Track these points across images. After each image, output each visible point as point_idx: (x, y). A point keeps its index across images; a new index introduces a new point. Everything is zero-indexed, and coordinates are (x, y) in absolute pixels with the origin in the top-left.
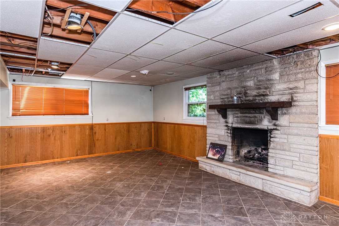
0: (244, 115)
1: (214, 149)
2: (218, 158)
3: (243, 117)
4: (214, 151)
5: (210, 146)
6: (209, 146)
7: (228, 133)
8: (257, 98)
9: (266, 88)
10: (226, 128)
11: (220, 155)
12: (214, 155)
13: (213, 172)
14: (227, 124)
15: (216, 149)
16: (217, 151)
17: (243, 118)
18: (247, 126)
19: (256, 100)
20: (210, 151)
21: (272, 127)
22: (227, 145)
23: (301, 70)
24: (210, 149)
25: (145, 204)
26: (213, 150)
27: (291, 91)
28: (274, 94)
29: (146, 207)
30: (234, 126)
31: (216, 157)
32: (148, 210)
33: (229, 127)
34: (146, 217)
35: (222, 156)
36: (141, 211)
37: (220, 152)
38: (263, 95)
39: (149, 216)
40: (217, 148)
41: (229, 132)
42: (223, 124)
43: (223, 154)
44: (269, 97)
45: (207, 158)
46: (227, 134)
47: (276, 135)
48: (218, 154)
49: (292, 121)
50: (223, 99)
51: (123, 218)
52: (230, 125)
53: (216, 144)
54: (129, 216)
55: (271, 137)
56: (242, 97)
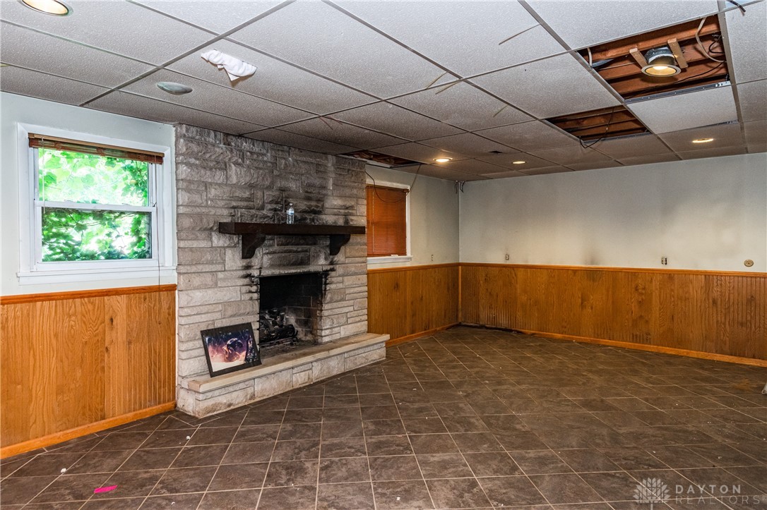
0: (287, 248)
1: (220, 344)
2: (246, 359)
3: (285, 252)
4: (225, 348)
5: (204, 342)
6: (201, 342)
7: (250, 292)
8: (307, 216)
9: (318, 200)
10: (247, 281)
11: (244, 353)
12: (230, 359)
13: (230, 405)
14: (249, 272)
15: (229, 342)
16: (233, 345)
17: (283, 255)
18: (293, 271)
19: (305, 219)
20: (210, 355)
21: (329, 268)
22: (250, 323)
23: (354, 184)
24: (210, 348)
26: (221, 347)
27: (346, 211)
28: (327, 211)
30: (266, 273)
31: (240, 360)
33: (253, 277)
35: (251, 352)
37: (241, 346)
38: (315, 212)
40: (230, 337)
41: (254, 288)
42: (239, 272)
43: (250, 345)
44: (324, 217)
45: (212, 376)
46: (251, 295)
47: (333, 279)
48: (240, 352)
49: (348, 255)
50: (234, 208)
51: (553, 456)
52: (255, 273)
53: (222, 329)
55: (326, 284)
56: (279, 210)
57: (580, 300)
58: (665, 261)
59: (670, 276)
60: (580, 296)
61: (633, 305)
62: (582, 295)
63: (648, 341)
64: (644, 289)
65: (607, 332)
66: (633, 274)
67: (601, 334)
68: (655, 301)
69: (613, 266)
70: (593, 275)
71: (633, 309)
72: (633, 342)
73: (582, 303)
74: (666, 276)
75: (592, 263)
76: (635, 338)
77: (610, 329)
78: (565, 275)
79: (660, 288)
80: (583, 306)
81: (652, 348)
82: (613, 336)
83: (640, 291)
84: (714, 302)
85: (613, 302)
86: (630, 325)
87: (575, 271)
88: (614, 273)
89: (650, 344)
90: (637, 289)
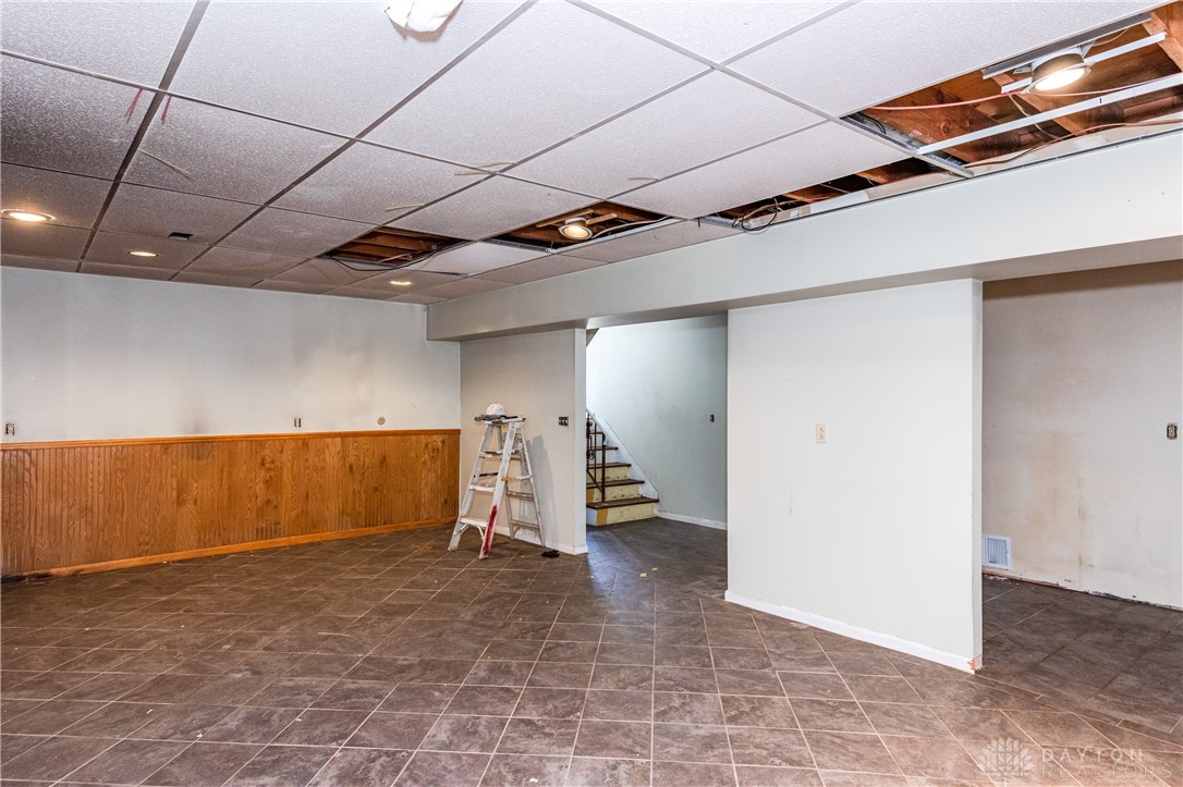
25: (437, 694)
29: (431, 687)
32: (427, 681)
34: (433, 666)
36: (447, 677)
39: (425, 669)
54: (479, 666)
57: (175, 493)
58: (298, 423)
59: (305, 441)
60: (175, 485)
61: (258, 487)
62: (178, 484)
63: (276, 534)
64: (273, 462)
65: (220, 534)
66: (257, 443)
67: (209, 540)
68: (286, 475)
69: (229, 434)
70: (199, 448)
71: (258, 492)
72: (257, 540)
73: (178, 497)
74: (300, 442)
75: (197, 429)
76: (261, 533)
77: (225, 529)
78: (147, 454)
79: (293, 459)
80: (180, 502)
81: (281, 541)
82: (229, 538)
83: (267, 466)
84: (351, 468)
85: (229, 488)
86: (254, 515)
87: (166, 445)
88: (231, 442)
89: (280, 536)
90: (263, 464)
